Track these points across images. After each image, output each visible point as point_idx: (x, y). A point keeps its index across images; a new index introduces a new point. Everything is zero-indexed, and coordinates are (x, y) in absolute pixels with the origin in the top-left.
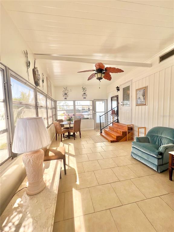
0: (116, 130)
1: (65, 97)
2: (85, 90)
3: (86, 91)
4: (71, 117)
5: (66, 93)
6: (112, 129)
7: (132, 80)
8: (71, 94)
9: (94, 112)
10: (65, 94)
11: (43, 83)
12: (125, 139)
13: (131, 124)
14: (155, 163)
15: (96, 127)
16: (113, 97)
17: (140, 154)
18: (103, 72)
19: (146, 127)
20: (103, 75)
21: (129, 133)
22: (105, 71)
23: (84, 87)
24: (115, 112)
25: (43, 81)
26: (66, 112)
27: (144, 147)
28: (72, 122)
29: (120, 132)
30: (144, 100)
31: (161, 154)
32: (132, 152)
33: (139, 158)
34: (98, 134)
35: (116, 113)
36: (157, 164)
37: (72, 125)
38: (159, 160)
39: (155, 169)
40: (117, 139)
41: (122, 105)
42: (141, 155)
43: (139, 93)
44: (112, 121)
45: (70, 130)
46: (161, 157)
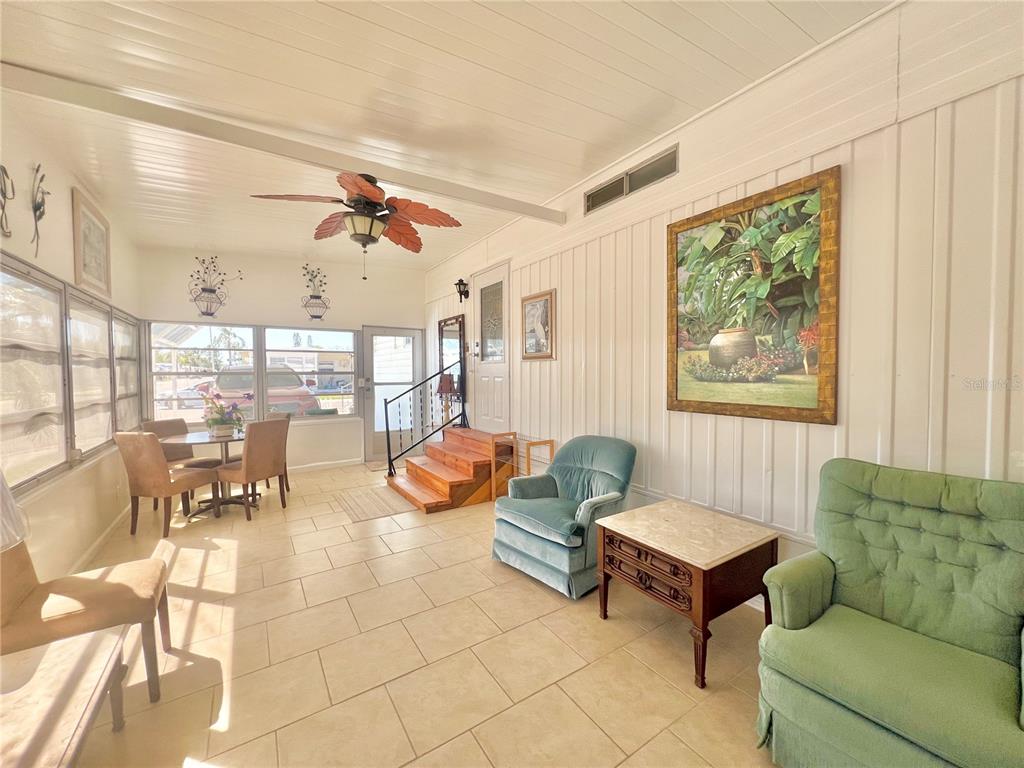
0: (453, 456)
1: (203, 306)
2: (317, 280)
3: (322, 283)
4: (235, 407)
5: (208, 286)
6: (438, 456)
7: (509, 261)
8: (237, 293)
9: (362, 382)
10: (204, 290)
11: (38, 218)
12: (487, 492)
13: (508, 431)
14: (562, 569)
15: (374, 453)
16: (445, 321)
17: (519, 541)
18: (378, 214)
19: (555, 439)
20: (379, 227)
21: (499, 466)
22: (387, 212)
23: (311, 268)
24: (451, 382)
25: (38, 208)
26: (218, 381)
27: (532, 514)
28: (239, 431)
29: (465, 466)
30: (547, 339)
31: (579, 531)
32: (496, 540)
33: (518, 562)
34: (380, 479)
35: (457, 388)
36: (566, 570)
37: (237, 449)
38: (573, 556)
39: (563, 589)
40: (451, 496)
41: (477, 355)
42: (525, 548)
43: (532, 312)
44: (439, 422)
45: (224, 474)
46: (578, 541)
